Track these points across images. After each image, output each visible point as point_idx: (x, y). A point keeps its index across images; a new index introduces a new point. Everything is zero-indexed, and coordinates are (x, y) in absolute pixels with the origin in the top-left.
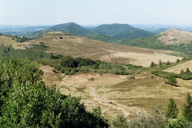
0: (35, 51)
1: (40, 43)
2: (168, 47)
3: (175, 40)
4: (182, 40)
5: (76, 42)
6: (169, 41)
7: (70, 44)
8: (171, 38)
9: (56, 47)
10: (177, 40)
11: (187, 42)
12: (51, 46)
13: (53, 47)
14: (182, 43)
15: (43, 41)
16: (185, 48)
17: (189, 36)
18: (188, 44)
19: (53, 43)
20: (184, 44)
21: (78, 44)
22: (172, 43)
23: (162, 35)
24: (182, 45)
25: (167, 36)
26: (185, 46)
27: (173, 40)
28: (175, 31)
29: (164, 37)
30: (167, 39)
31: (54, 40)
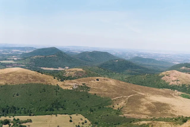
0: (81, 91)
1: (83, 84)
2: (173, 87)
3: (178, 81)
4: (183, 81)
5: (110, 83)
6: (173, 81)
7: (106, 86)
8: (174, 79)
9: (96, 88)
10: (179, 81)
11: (188, 83)
12: (92, 87)
13: (94, 88)
14: (184, 84)
15: (85, 83)
16: (187, 88)
17: (188, 77)
18: (189, 85)
19: (92, 84)
20: (185, 84)
21: (113, 86)
22: (175, 83)
23: (165, 76)
24: (184, 85)
25: (169, 76)
26: (187, 87)
27: (175, 81)
28: (177, 73)
29: (167, 77)
30: (170, 79)
31: (92, 81)
